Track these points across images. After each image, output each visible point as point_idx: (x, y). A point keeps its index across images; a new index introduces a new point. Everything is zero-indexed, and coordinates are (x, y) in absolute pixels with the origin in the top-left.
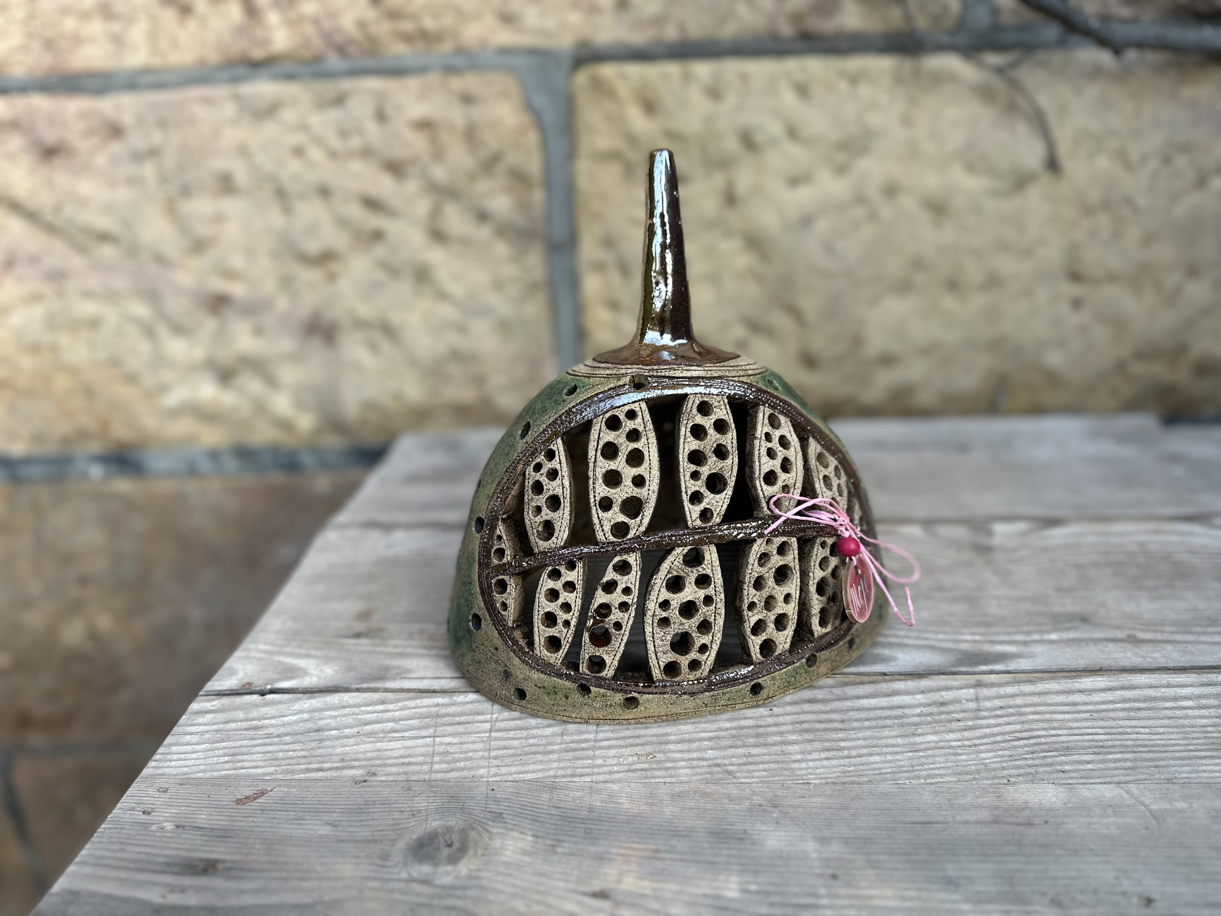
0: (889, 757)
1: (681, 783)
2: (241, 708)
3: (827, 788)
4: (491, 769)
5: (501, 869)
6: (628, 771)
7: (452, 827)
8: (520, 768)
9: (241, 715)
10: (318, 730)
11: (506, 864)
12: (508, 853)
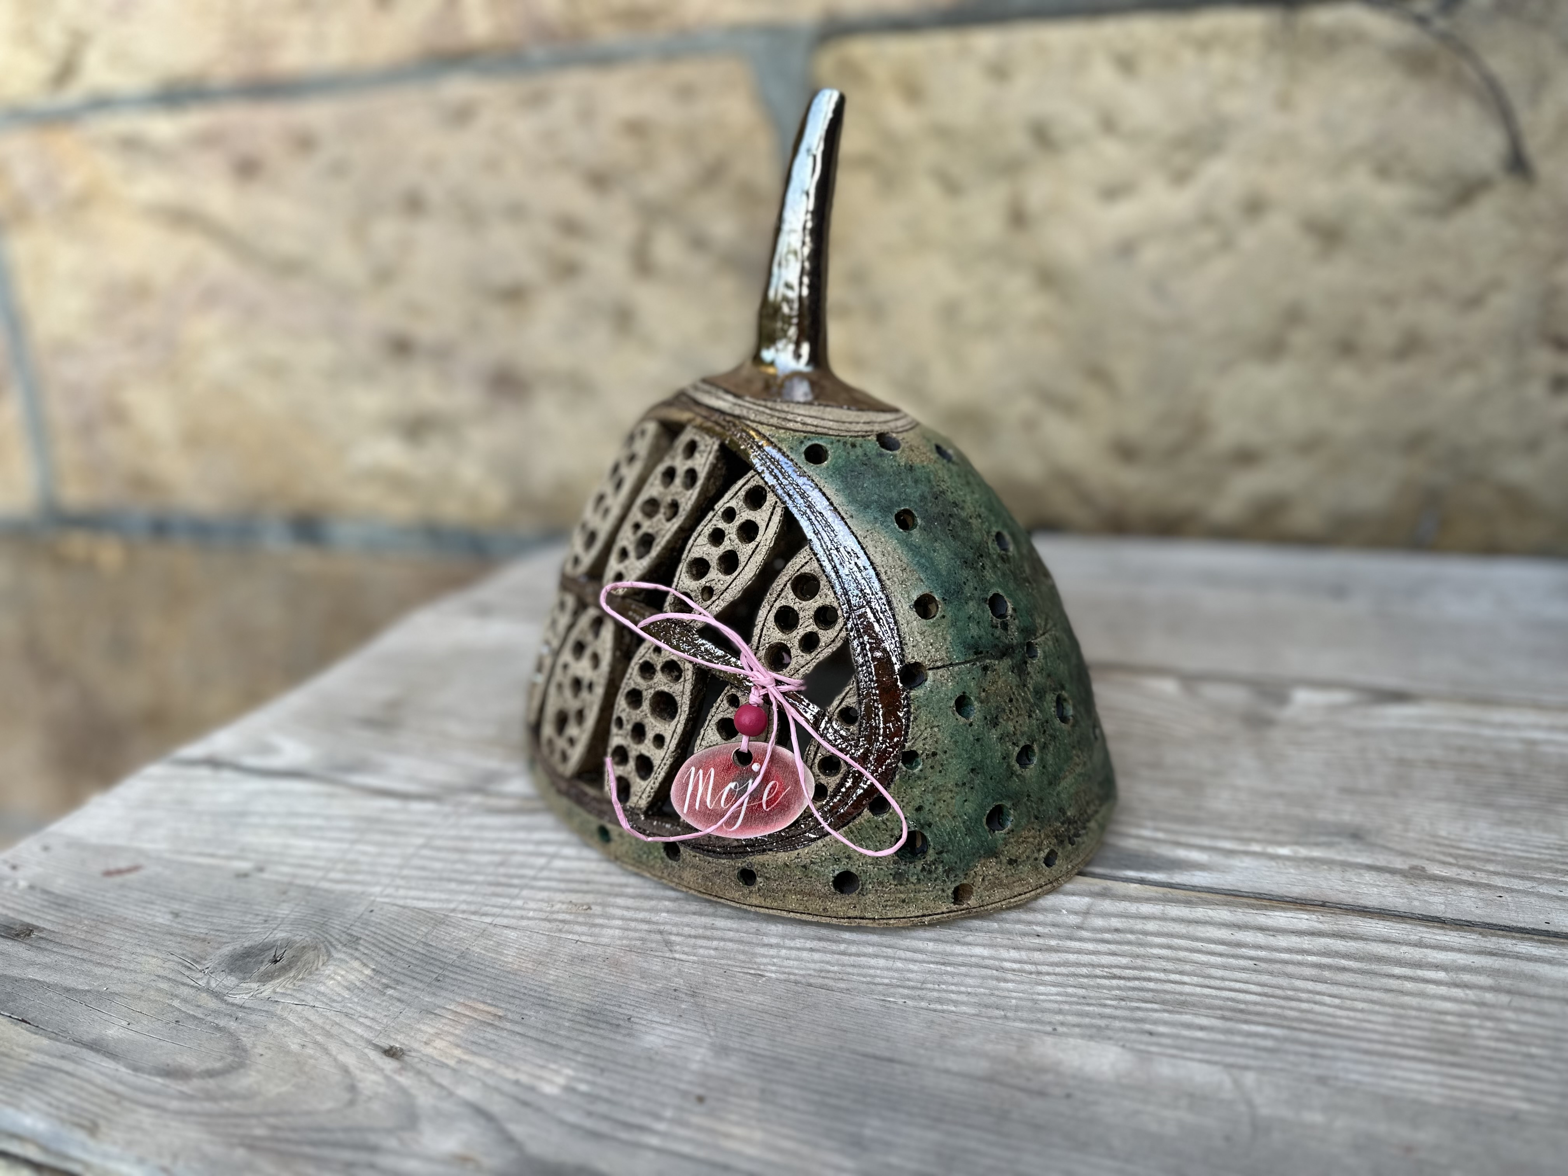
0: (899, 965)
1: (598, 945)
3: (783, 987)
4: (389, 889)
6: (544, 920)
7: (295, 942)
8: (421, 893)
11: (318, 994)
12: (331, 983)
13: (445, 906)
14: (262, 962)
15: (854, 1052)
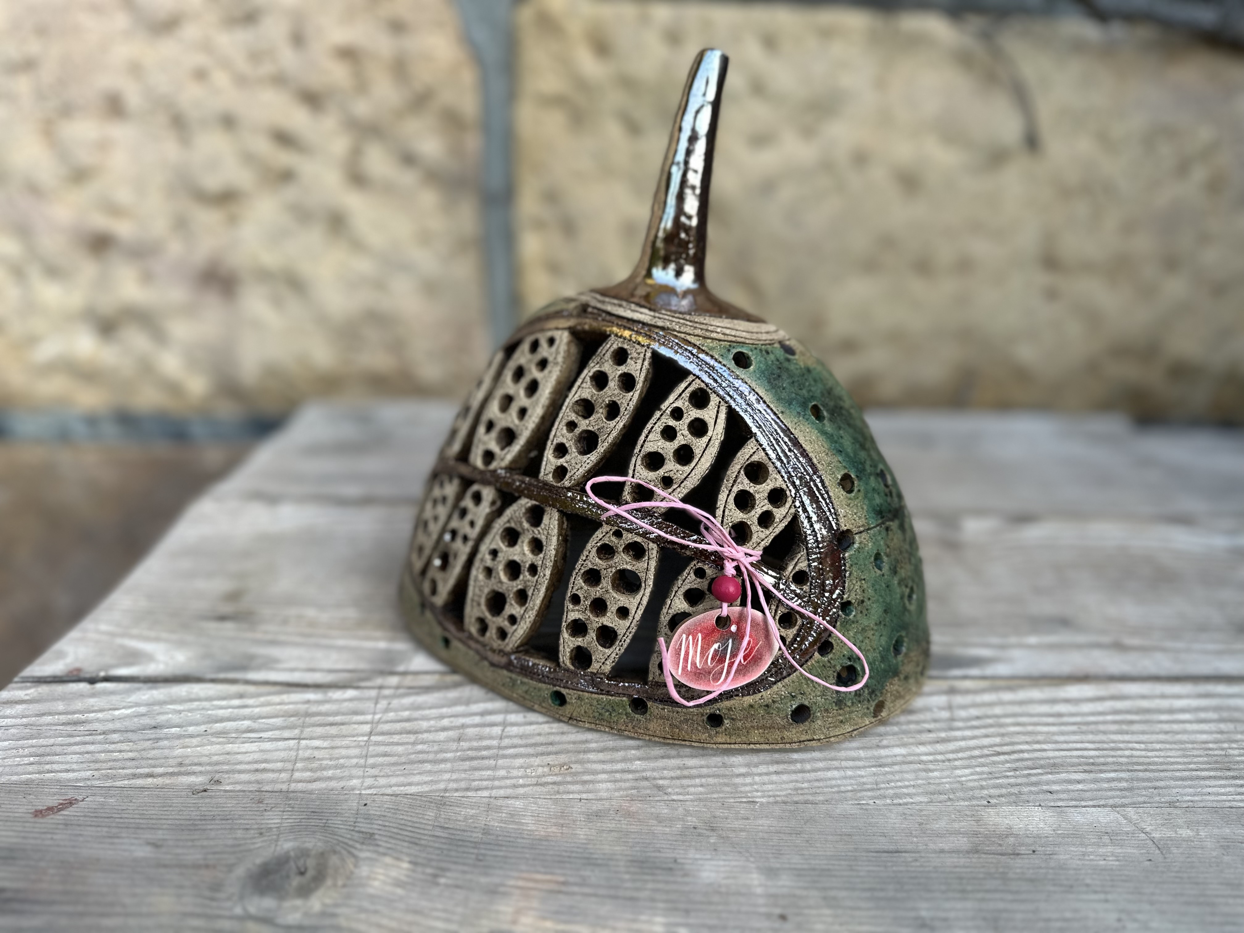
0: (850, 773)
1: (601, 799)
2: (62, 698)
3: (776, 808)
4: (366, 780)
5: (366, 904)
6: (537, 784)
7: (308, 850)
8: (401, 779)
9: (60, 706)
10: (155, 727)
11: (372, 898)
12: (376, 883)
13: (434, 787)
14: (288, 877)
15: (868, 851)
